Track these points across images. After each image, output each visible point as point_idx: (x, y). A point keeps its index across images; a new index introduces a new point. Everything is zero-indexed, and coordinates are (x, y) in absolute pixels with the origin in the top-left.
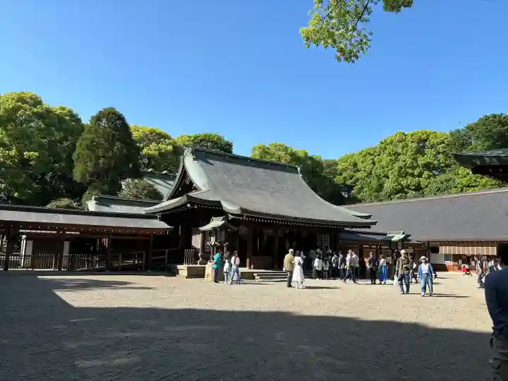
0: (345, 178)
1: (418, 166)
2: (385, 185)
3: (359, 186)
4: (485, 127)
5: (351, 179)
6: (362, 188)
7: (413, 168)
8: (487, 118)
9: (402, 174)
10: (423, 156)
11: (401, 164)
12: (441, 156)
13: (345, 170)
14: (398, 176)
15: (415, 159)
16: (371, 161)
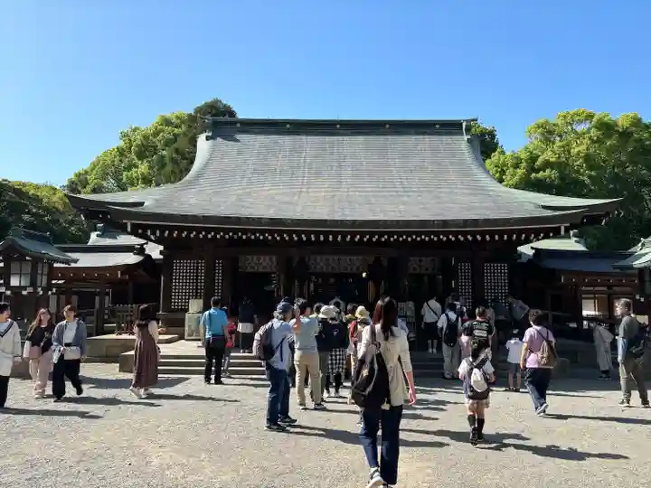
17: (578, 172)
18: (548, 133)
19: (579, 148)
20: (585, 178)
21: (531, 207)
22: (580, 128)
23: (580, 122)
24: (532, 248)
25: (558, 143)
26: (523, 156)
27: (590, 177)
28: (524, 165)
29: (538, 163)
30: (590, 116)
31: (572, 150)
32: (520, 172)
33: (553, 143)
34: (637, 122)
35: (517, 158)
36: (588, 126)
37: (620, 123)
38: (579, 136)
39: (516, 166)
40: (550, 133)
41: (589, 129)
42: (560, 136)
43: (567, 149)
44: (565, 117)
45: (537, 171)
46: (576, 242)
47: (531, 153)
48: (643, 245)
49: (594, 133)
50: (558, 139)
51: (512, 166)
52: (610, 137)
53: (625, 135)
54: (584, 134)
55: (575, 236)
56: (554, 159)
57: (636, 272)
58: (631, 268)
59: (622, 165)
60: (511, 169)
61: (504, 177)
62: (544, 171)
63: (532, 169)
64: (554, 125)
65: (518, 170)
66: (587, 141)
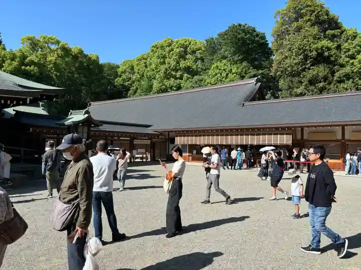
0: (124, 80)
1: (180, 69)
2: (154, 86)
3: (135, 88)
4: (232, 33)
5: (128, 81)
6: (137, 89)
7: (177, 71)
8: (234, 27)
9: (167, 76)
10: (185, 60)
11: (167, 66)
12: (199, 62)
13: (124, 72)
14: (164, 77)
15: (178, 63)
16: (144, 65)
17: (50, 71)
18: (34, 45)
19: (51, 58)
20: (54, 76)
21: (11, 84)
22: (53, 47)
23: (52, 43)
24: (14, 110)
25: (40, 52)
26: (18, 54)
27: (56, 75)
28: (18, 59)
29: (27, 60)
30: (58, 42)
31: (47, 58)
32: (15, 63)
33: (37, 51)
34: (81, 52)
35: (14, 54)
36: (57, 47)
37: (73, 50)
38: (52, 51)
39: (13, 59)
40: (36, 45)
41: (57, 49)
42: (42, 48)
43: (45, 56)
44: (44, 38)
45: (26, 65)
46: (43, 109)
47: (23, 54)
48: (71, 113)
49: (59, 51)
50: (40, 50)
51: (9, 59)
52: (68, 56)
53: (75, 57)
54: (55, 51)
55: (42, 106)
56: (36, 61)
57: (66, 127)
58: (64, 125)
59: (73, 73)
60: (9, 61)
61: (4, 65)
62: (30, 66)
63: (22, 63)
64: (38, 41)
65: (14, 62)
66: (56, 55)
